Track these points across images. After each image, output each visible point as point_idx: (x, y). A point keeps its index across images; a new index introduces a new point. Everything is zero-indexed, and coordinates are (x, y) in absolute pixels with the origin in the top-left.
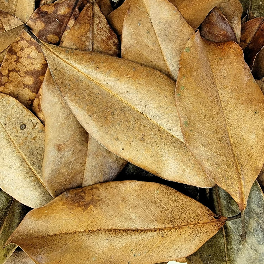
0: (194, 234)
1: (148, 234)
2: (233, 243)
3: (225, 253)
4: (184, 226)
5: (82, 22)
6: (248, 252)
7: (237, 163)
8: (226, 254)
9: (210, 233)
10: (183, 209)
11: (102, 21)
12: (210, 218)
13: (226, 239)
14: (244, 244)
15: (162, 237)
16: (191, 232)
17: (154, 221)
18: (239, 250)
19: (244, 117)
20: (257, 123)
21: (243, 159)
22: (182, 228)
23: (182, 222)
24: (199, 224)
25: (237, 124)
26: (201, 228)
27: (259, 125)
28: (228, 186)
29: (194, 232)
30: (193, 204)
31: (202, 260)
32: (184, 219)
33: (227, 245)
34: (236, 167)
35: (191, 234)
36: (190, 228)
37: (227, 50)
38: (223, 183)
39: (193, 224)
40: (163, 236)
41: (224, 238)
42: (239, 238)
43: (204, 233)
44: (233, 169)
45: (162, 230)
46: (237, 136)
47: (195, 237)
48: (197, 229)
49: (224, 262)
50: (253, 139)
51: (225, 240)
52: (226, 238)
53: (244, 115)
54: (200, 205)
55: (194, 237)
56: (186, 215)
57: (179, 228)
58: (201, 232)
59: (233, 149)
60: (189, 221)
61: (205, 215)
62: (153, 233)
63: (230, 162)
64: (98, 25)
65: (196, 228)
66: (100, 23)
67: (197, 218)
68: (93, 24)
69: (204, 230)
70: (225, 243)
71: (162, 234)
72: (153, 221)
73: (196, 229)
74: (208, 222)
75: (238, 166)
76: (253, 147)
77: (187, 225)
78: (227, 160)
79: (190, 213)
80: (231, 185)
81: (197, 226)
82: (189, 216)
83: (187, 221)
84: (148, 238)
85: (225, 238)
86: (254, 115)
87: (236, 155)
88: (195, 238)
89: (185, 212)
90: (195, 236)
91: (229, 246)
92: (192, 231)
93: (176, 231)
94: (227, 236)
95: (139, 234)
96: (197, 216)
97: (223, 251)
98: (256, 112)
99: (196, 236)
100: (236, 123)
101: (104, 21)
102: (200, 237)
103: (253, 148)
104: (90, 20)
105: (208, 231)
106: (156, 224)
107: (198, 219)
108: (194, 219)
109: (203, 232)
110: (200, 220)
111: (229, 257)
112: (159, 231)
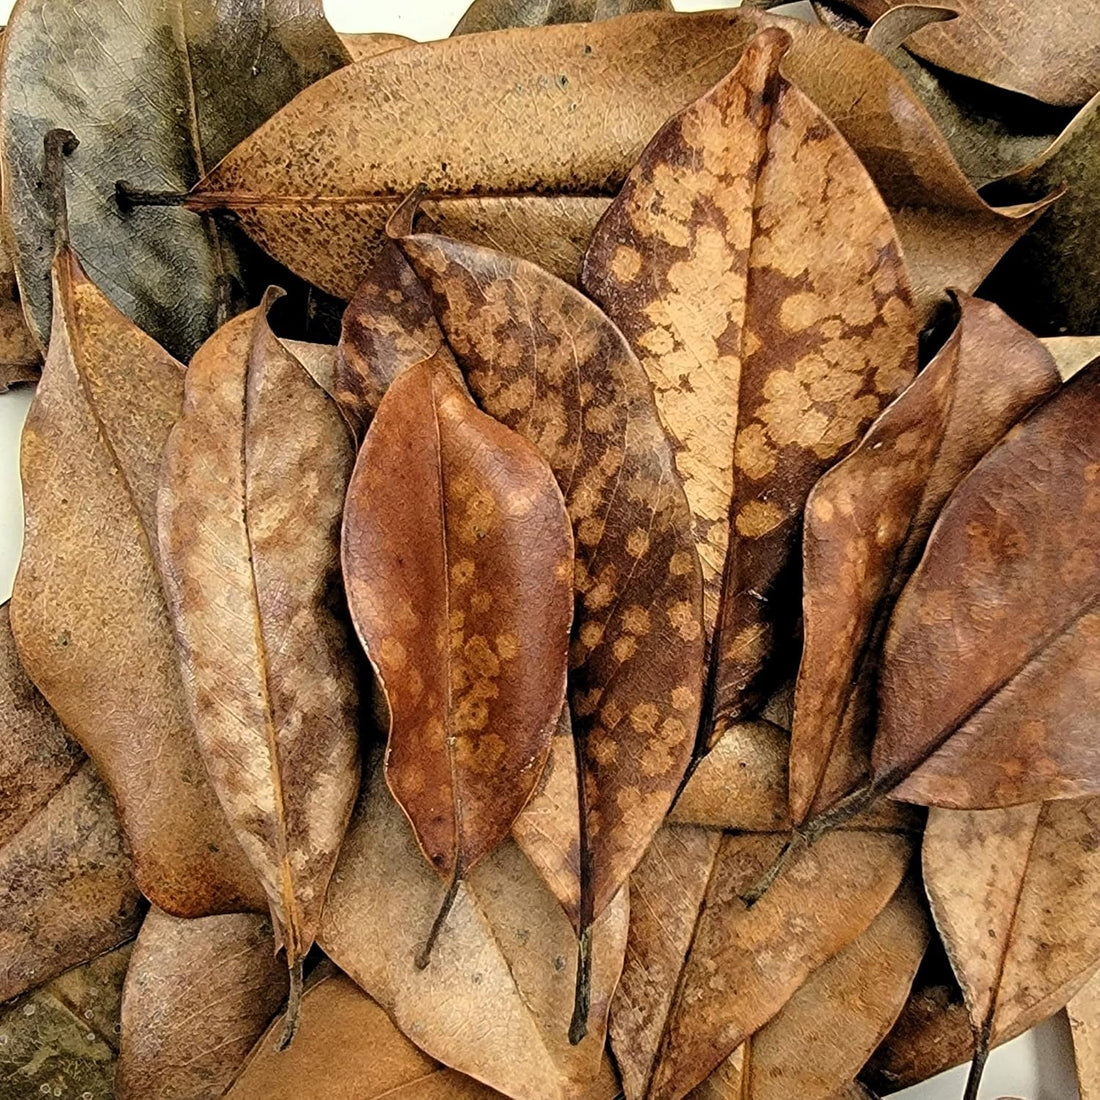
0: (317, 161)
1: (504, 178)
2: (162, 125)
3: (194, 81)
4: (360, 202)
5: (705, 1046)
6: (96, 88)
7: (102, 439)
8: (190, 79)
9: (251, 158)
10: (366, 261)
11: (628, 1032)
12: (255, 219)
13: (189, 140)
14: (113, 122)
15: (447, 162)
16: (331, 173)
17: (481, 228)
18: (135, 96)
19: (104, 623)
20: (54, 602)
21: (87, 457)
22: (368, 193)
23: (367, 218)
24: (298, 202)
25: (126, 592)
26: (291, 184)
27: (51, 596)
28: (121, 344)
29: (318, 168)
30: (328, 278)
31: (287, 57)
32: (359, 226)
33: (185, 116)
34: (102, 425)
35: (330, 165)
36: (335, 190)
37: (194, 884)
38: (137, 353)
39: (323, 202)
40: (444, 166)
41: (201, 142)
42: (138, 142)
43: (278, 161)
44: (111, 415)
45: (448, 193)
46: (123, 544)
47: (311, 150)
48: (306, 182)
49: (197, 46)
50: (68, 539)
51: (195, 137)
52: (191, 144)
53: (105, 630)
54: (297, 270)
55: (316, 149)
56: (354, 240)
57: (377, 193)
58: (289, 166)
59: (125, 493)
60: (340, 218)
61: (277, 231)
62: (484, 183)
63: (125, 441)
64: (648, 1020)
65: (311, 186)
66: (639, 1029)
67: (307, 226)
68: (667, 1031)
69: (277, 172)
70: (194, 125)
71: (447, 176)
72: (485, 229)
73: (311, 182)
74: (260, 202)
75: (97, 430)
76: (65, 506)
77: (348, 202)
78: (136, 448)
79: (339, 246)
80: (111, 348)
81: (306, 193)
82: (342, 236)
83: (348, 217)
84: (507, 162)
85: (196, 145)
86: (67, 633)
87: (114, 471)
88: (313, 147)
89: (360, 252)
90: (312, 154)
91: (179, 111)
92: (325, 175)
93: (390, 185)
94: (189, 153)
95: (541, 180)
96: (307, 231)
97: (203, 92)
98: (65, 643)
99: (307, 151)
100: (131, 599)
101: (621, 1032)
102: (292, 146)
103: (65, 501)
104: (674, 1048)
105: (260, 166)
106: (474, 217)
107: (302, 219)
108: (320, 223)
109: (280, 167)
110: (294, 215)
111: (179, 68)
112: (459, 190)
